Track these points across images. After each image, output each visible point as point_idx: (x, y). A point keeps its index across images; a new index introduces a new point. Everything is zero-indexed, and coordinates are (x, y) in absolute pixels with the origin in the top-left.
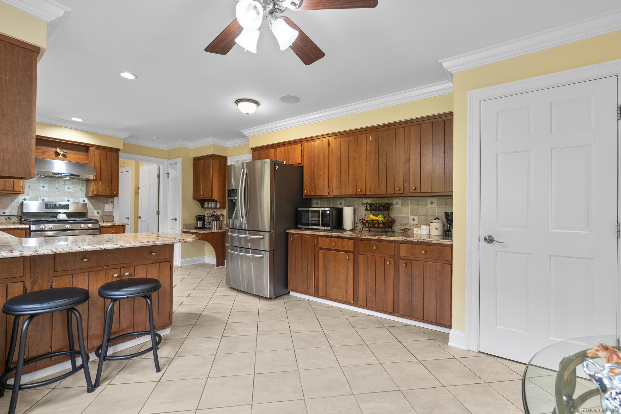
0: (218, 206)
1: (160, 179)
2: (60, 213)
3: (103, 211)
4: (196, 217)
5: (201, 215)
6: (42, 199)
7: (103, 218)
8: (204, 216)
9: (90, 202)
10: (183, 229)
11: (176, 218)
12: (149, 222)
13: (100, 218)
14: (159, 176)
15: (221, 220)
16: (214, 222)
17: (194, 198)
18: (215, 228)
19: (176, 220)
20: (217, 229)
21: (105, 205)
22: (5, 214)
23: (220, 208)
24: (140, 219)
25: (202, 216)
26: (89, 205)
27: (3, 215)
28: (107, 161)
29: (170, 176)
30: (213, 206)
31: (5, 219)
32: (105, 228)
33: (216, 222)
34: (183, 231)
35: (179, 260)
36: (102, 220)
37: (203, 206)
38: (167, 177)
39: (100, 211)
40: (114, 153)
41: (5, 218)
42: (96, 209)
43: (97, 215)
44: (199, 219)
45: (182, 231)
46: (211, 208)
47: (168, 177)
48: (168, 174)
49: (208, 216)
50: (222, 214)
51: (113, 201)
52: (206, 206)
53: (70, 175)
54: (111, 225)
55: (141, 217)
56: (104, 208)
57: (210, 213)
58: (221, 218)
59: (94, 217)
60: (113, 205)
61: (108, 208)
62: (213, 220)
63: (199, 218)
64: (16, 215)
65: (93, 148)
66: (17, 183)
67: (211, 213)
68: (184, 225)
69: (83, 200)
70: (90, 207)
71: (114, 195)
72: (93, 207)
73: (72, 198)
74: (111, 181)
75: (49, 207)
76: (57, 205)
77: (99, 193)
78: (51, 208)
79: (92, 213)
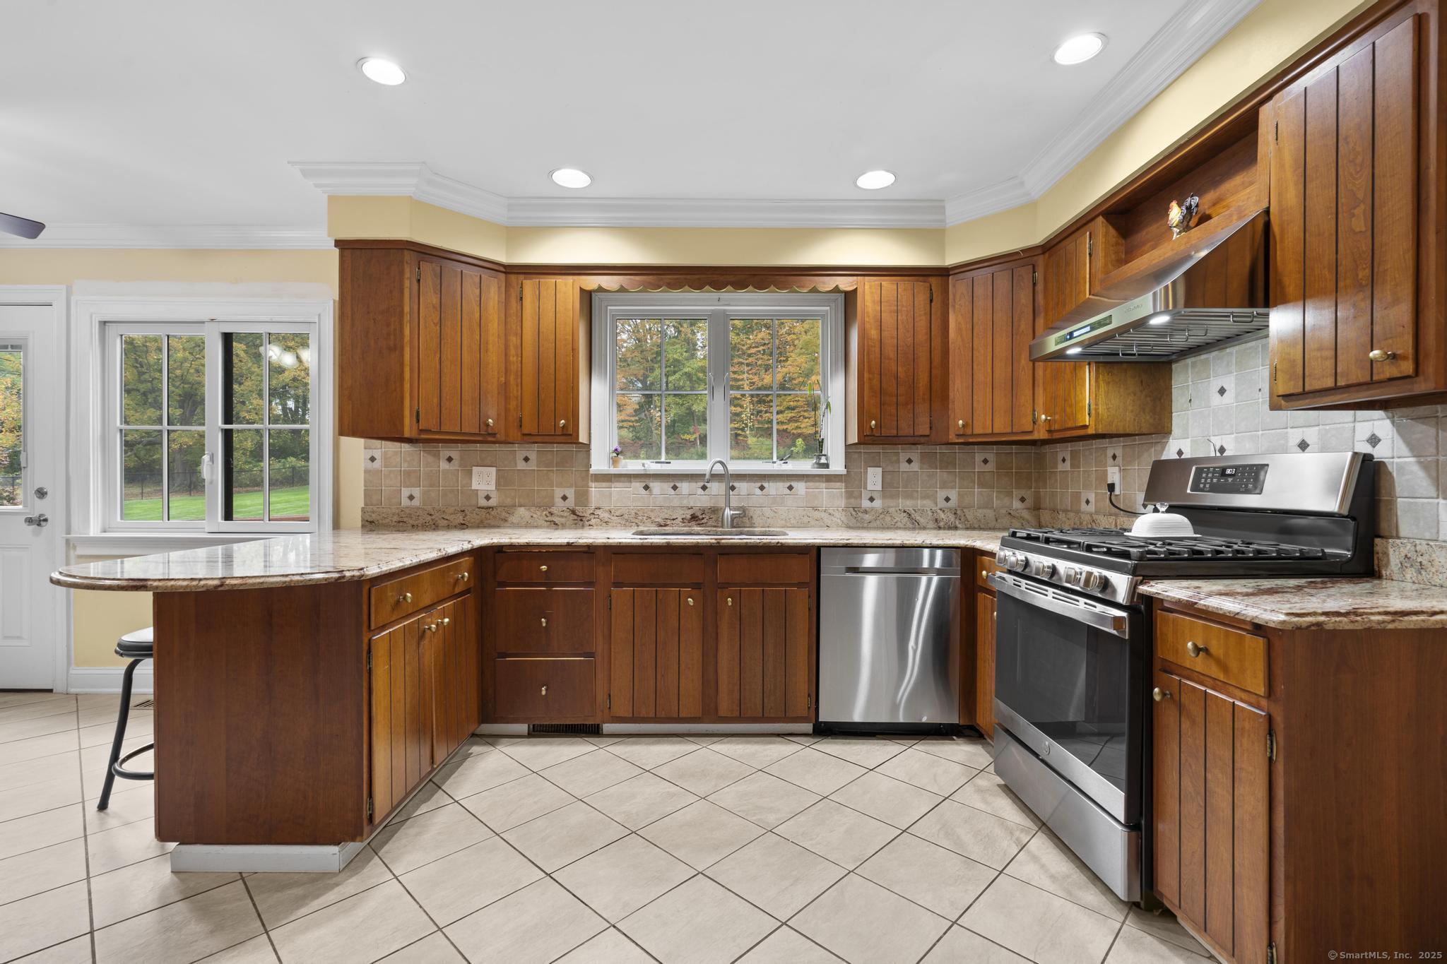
6: (1217, 448)
53: (1088, 329)
65: (1272, 101)
66: (1080, 396)
69: (1368, 435)
70: (1408, 477)
71: (1388, 375)
72: (1430, 476)
73: (1317, 428)
74: (1368, 272)
75: (1203, 481)
76: (1228, 472)
77: (1301, 383)
78: (1208, 486)
79: (1422, 523)
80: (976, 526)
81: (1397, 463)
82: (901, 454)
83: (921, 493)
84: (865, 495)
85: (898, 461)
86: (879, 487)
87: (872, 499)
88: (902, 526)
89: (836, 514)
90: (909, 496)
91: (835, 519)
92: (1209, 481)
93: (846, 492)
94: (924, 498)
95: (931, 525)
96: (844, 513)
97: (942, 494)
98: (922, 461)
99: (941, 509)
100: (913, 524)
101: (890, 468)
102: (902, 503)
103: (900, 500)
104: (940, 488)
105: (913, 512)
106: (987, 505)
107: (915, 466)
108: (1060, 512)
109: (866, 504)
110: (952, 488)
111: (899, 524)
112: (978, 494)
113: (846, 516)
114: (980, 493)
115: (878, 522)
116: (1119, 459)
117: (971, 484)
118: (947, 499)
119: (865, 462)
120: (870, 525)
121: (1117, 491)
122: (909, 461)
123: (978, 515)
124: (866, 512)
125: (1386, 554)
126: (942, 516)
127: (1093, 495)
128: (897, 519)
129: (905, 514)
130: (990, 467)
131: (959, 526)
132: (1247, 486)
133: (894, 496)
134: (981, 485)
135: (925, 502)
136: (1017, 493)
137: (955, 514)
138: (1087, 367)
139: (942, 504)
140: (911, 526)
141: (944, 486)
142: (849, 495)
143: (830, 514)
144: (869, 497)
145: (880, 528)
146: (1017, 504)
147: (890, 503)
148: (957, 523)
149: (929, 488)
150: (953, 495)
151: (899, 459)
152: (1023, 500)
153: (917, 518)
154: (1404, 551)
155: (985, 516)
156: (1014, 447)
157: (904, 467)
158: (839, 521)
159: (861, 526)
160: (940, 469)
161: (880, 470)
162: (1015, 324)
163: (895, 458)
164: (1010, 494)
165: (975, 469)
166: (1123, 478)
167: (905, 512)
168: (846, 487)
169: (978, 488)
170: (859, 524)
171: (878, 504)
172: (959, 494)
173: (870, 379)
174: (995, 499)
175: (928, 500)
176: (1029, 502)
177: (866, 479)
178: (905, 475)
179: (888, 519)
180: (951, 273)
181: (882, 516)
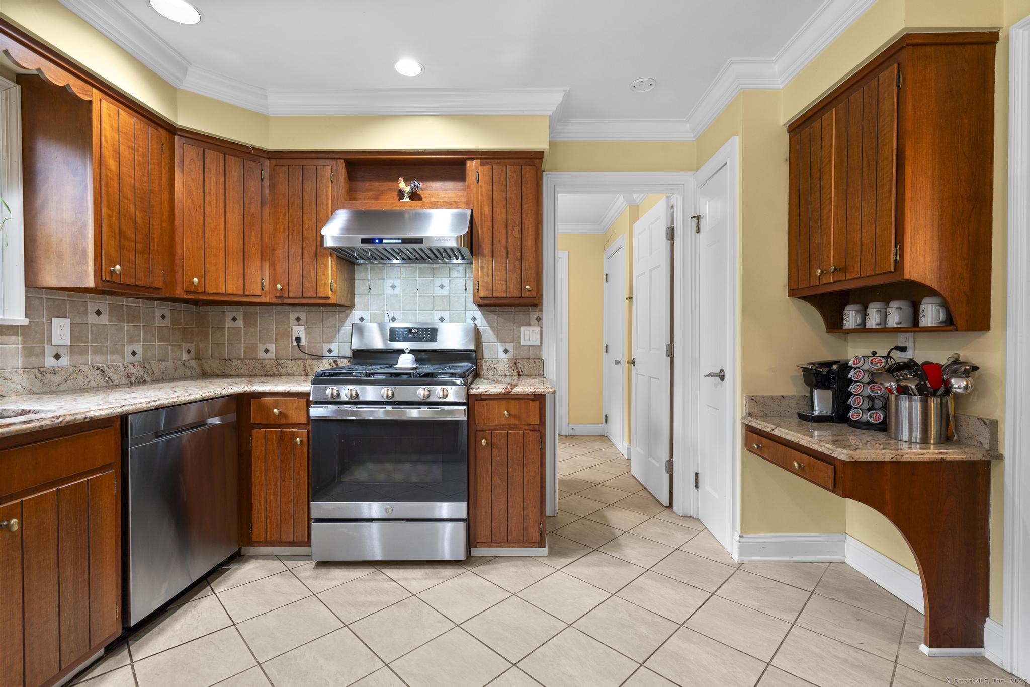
0: (931, 314)
1: (675, 241)
2: (401, 351)
3: (518, 347)
4: (805, 369)
5: (830, 364)
6: (390, 318)
7: (516, 366)
8: (845, 367)
9: (487, 321)
10: (750, 415)
11: (722, 371)
12: (651, 377)
13: (510, 365)
14: (671, 234)
15: (957, 395)
16: (904, 404)
17: (793, 292)
18: (917, 435)
19: (722, 378)
20: (925, 440)
21: (522, 327)
22: (332, 354)
23: (949, 324)
24: (634, 366)
25: (835, 367)
26: (484, 331)
27: (329, 355)
28: (510, 193)
29: (702, 223)
30: (894, 319)
31: (330, 364)
32: (488, 402)
33: (917, 405)
34: (747, 425)
35: (733, 535)
36: (515, 371)
37: (834, 324)
38: (695, 228)
39: (510, 347)
40: (528, 168)
41: (330, 362)
42: (502, 341)
43: (502, 355)
44: (819, 378)
45: (742, 423)
46: (883, 330)
47: (698, 231)
48: (698, 218)
49: (866, 367)
50: (957, 362)
51: (540, 316)
52: (851, 318)
53: (399, 241)
54: (500, 394)
55: (636, 361)
56: (519, 337)
57: (874, 353)
58: (958, 384)
59: (495, 362)
60: (542, 328)
61: (528, 336)
62: (903, 390)
63: (818, 374)
64: (349, 356)
65: (474, 161)
66: (322, 276)
67: (882, 352)
68: (753, 399)
69: (471, 317)
70: (487, 334)
71: (527, 296)
72: (495, 334)
73: (448, 312)
74: (520, 254)
75: (397, 336)
76: (413, 331)
77: (492, 293)
78: (401, 338)
79: (492, 352)
80: (160, 378)
81: (483, 329)
82: (89, 304)
83: (110, 348)
84: (49, 352)
85: (86, 312)
86: (67, 342)
87: (57, 357)
88: (95, 385)
89: (15, 378)
90: (99, 351)
91: (12, 385)
92: (401, 336)
93: (25, 348)
94: (112, 353)
95: (124, 381)
96: (25, 376)
97: (128, 348)
98: (111, 314)
99: (132, 364)
100: (107, 381)
101: (78, 320)
102: (92, 360)
103: (89, 356)
104: (127, 343)
105: (107, 368)
106: (164, 358)
107: (104, 319)
108: (233, 360)
109: (50, 362)
110: (139, 341)
111: (92, 384)
112: (158, 347)
113: (28, 379)
114: (160, 346)
115: (69, 383)
116: (303, 320)
117: (153, 338)
118: (134, 354)
119: (48, 310)
120: (60, 388)
121: (303, 342)
122: (98, 313)
123: (162, 367)
124: (54, 372)
125: (482, 366)
126: (134, 371)
127: (273, 346)
128: (91, 378)
129: (99, 371)
130: (167, 322)
131: (147, 379)
132: (426, 338)
133: (83, 352)
134: (161, 339)
135: (114, 357)
136: (185, 346)
137: (144, 367)
138: (330, 257)
139: (129, 358)
140: (105, 384)
141: (131, 340)
142: (29, 352)
143: (5, 379)
144: (54, 354)
145: (72, 390)
146: (185, 356)
147: (79, 359)
148: (146, 375)
149: (118, 342)
150: (139, 348)
151: (87, 309)
152: (189, 352)
153: (111, 374)
154: (488, 364)
155: (166, 368)
156: (182, 305)
157: (92, 319)
158: (19, 386)
159: (48, 390)
160: (127, 322)
161: (67, 321)
162: (246, 205)
163: (82, 309)
164: (180, 347)
165: (155, 323)
166: (308, 334)
167: (98, 369)
168: (24, 342)
169: (158, 342)
170: (46, 388)
171: (65, 361)
172: (144, 349)
173: (109, 216)
174: (170, 352)
175: (116, 355)
176: (193, 353)
177: (50, 331)
178: (94, 328)
179: (81, 378)
180: (178, 133)
181: (74, 375)
